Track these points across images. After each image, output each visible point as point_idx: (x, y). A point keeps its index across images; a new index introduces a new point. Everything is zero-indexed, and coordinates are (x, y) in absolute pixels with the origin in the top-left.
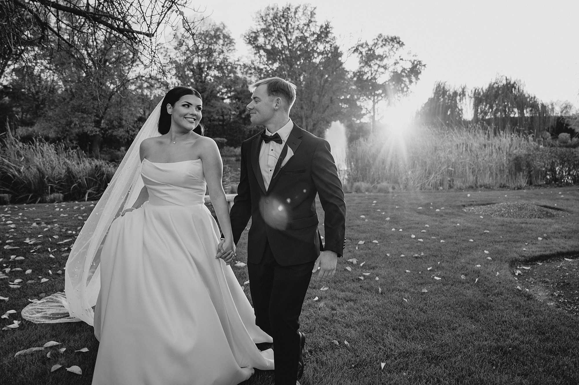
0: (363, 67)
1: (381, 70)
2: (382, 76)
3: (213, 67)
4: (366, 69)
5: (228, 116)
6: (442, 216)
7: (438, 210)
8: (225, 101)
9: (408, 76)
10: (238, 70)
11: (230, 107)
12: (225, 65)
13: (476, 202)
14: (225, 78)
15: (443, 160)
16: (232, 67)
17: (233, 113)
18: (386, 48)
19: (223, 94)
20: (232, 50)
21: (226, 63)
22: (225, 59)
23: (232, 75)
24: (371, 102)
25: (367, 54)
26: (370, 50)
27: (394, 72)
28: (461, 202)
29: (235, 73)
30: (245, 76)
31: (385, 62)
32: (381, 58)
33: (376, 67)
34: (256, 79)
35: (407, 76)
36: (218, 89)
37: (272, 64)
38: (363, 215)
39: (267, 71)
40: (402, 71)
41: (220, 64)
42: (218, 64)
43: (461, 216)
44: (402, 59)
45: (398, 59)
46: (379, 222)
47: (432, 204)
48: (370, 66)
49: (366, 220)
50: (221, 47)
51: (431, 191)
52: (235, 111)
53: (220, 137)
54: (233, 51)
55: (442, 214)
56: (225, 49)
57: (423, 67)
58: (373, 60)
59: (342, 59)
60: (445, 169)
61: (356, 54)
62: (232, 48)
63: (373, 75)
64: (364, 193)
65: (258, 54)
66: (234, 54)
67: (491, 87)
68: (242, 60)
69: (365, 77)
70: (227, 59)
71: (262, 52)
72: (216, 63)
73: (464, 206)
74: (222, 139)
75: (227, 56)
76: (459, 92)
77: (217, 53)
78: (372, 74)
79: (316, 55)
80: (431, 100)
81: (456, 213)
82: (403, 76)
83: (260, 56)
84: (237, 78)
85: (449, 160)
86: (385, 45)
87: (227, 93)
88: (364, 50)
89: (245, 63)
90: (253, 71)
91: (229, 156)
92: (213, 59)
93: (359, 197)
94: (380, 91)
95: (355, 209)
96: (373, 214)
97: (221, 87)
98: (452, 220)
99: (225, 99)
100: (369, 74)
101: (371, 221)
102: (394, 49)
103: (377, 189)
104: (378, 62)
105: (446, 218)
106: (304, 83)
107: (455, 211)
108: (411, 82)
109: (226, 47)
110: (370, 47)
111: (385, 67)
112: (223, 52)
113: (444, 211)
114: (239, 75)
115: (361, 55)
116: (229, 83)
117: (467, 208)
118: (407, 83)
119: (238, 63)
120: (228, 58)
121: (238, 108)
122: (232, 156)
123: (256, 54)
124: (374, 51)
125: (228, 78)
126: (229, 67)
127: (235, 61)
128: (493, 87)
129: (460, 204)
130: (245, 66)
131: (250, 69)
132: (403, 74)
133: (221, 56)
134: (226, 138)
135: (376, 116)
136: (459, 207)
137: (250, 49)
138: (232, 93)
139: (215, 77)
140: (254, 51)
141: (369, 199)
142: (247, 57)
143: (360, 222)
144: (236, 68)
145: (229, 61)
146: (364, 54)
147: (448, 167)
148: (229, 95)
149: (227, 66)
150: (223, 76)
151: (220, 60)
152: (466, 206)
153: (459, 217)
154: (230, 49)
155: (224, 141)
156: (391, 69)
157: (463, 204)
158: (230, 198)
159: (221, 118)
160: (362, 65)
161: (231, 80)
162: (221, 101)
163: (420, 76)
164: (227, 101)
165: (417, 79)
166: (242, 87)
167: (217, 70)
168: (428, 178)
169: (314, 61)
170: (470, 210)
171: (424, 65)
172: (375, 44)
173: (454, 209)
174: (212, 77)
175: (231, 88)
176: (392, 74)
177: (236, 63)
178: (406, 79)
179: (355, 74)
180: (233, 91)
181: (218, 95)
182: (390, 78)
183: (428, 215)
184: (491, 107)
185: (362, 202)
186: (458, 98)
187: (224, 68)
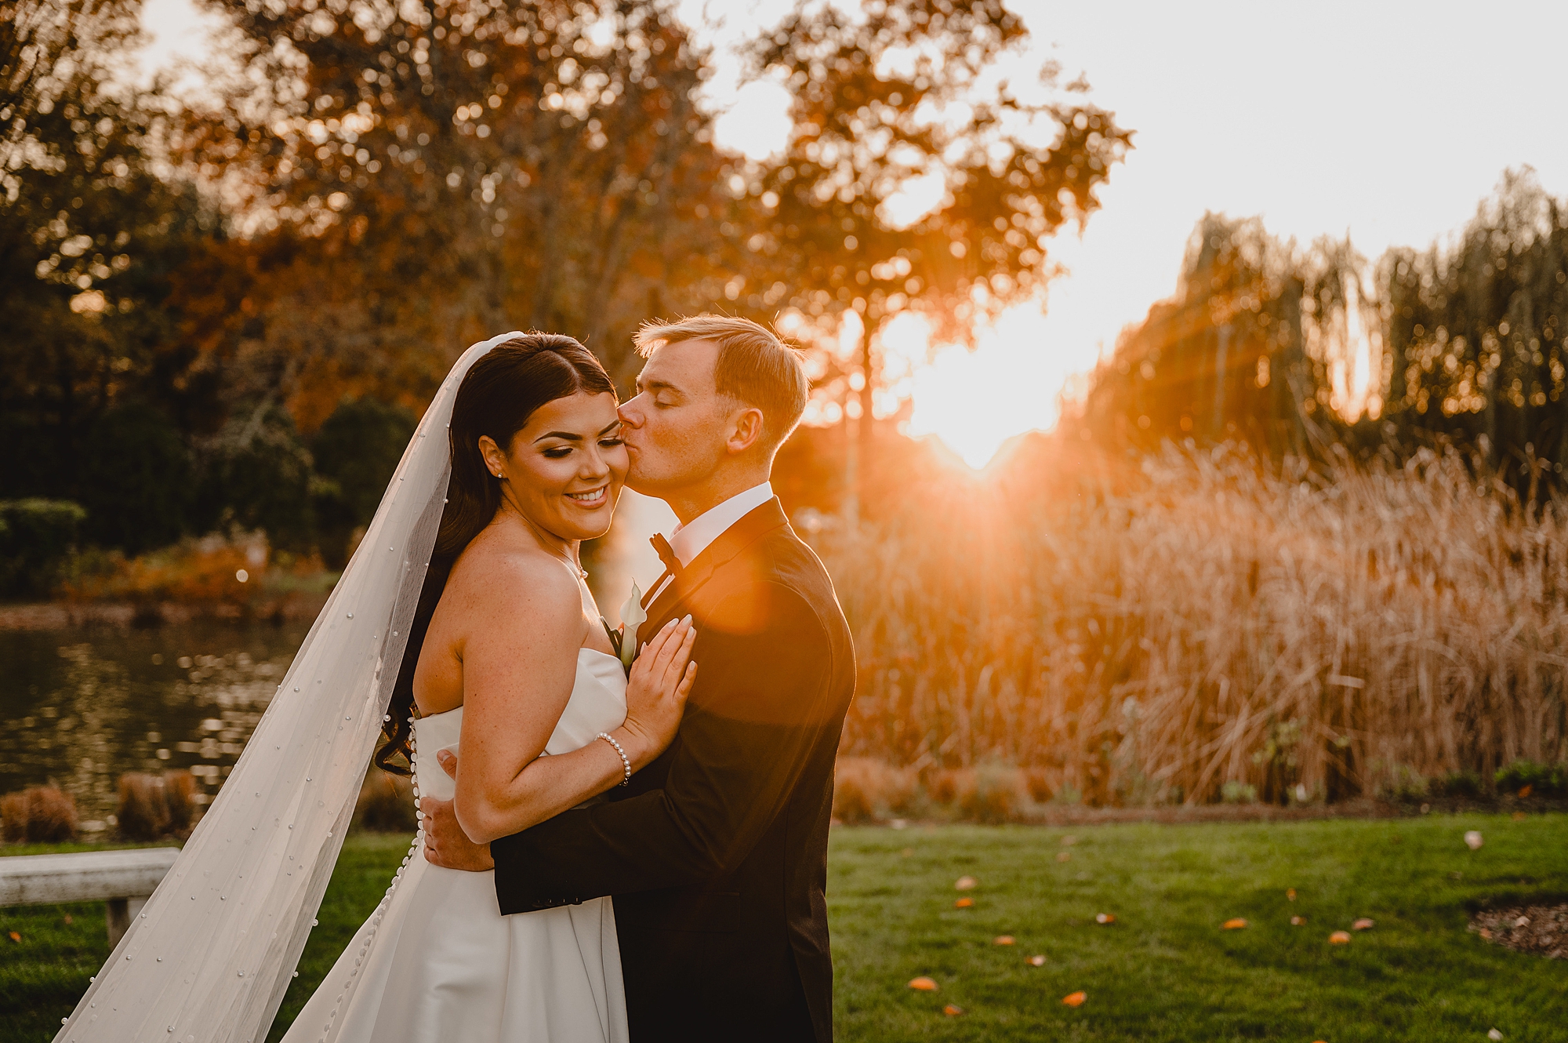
0: (814, 139)
1: (907, 156)
2: (910, 184)
3: (20, 124)
4: (827, 151)
5: (92, 385)
6: (1373, 974)
7: (1340, 937)
8: (78, 304)
9: (1045, 191)
10: (153, 143)
11: (103, 335)
12: (82, 115)
13: (1529, 880)
14: (78, 181)
15: (1293, 634)
16: (122, 129)
17: (124, 364)
18: (934, 47)
19: (66, 264)
20: (124, 36)
21: (92, 104)
22: (84, 82)
23: (121, 169)
24: (852, 322)
25: (832, 72)
26: (845, 52)
27: (971, 170)
28: (1450, 879)
29: (133, 154)
30: (186, 171)
31: (924, 114)
32: (908, 94)
33: (878, 143)
34: (247, 190)
35: (1035, 189)
36: (41, 236)
37: (336, 113)
38: (925, 972)
39: (307, 149)
40: (1014, 165)
41: (60, 103)
42: (46, 107)
43: (1487, 973)
44: (1011, 104)
45: (992, 98)
46: (1030, 1020)
47: (1291, 895)
48: (846, 133)
49: (952, 1009)
50: (61, 18)
51: (1247, 809)
52: (133, 355)
53: (52, 496)
54: (129, 41)
55: (1370, 958)
56: (86, 27)
57: (1117, 148)
58: (865, 103)
59: (707, 97)
60: (1307, 684)
61: (780, 71)
62: (122, 24)
63: (866, 179)
64: (883, 823)
65: (260, 62)
66: (135, 54)
67: (1476, 248)
68: (178, 89)
69: (823, 191)
70: (94, 86)
71: (283, 49)
72: (36, 102)
73: (1473, 908)
74: (61, 506)
75: (94, 67)
76: (1311, 279)
77: (43, 49)
78: (857, 175)
79: (567, 70)
80: (1165, 317)
81: (1451, 955)
82: (1019, 192)
83: (275, 70)
84: (144, 183)
85: (1320, 635)
86: (923, 28)
87: (87, 258)
88: (819, 52)
89: (190, 101)
90: (231, 149)
91: (98, 600)
92: (19, 78)
93: (866, 850)
94: (897, 266)
95: (865, 934)
96: (975, 962)
97: (60, 228)
98: (1445, 1003)
99: (78, 291)
100: (842, 178)
101: (982, 1014)
102: (973, 55)
103: (957, 803)
104: (888, 115)
105: (1407, 989)
106: (502, 214)
107: (1438, 938)
108: (1054, 217)
109: (94, 21)
110: (848, 36)
111: (926, 142)
112: (72, 43)
113: (1373, 939)
114: (161, 170)
115: (800, 78)
116: (105, 208)
117: (1492, 921)
118: (1037, 223)
119: (157, 103)
120: (98, 76)
121: (150, 341)
122: (114, 599)
123: (248, 59)
124: (867, 62)
125: (100, 184)
126: (105, 126)
127: (137, 96)
128: (1487, 251)
129: (1450, 895)
130: (190, 120)
131: (217, 138)
132: (1016, 179)
133: (65, 67)
134: (82, 501)
135: (876, 395)
136: (1446, 912)
137: (223, 33)
138: (121, 263)
139: (26, 173)
140: (239, 42)
141: (930, 864)
142: (204, 70)
143: (914, 1026)
144: (143, 130)
145: (107, 90)
146: (818, 72)
147: (1324, 672)
148: (102, 271)
149: (95, 117)
150: (70, 172)
151: (58, 89)
152: (1485, 910)
153: (1479, 985)
154: (109, 34)
155: (69, 515)
156: (955, 151)
157: (1468, 892)
158: (130, 877)
159: (55, 390)
160: (811, 128)
161: (114, 193)
162: (56, 302)
163: (1098, 189)
164: (90, 303)
165: (1086, 202)
166: (175, 228)
167: (42, 140)
168: (1209, 730)
169: (554, 101)
170: (1508, 932)
171: (1125, 138)
172: (877, 25)
173: (1425, 928)
174: (14, 173)
175: (113, 235)
176: (961, 178)
177: (144, 102)
178: (1031, 205)
179: (769, 177)
180: (123, 250)
181: (44, 269)
182: (949, 201)
183: (1296, 969)
184: (1474, 354)
185: (893, 883)
186: (1308, 304)
187: (79, 126)
